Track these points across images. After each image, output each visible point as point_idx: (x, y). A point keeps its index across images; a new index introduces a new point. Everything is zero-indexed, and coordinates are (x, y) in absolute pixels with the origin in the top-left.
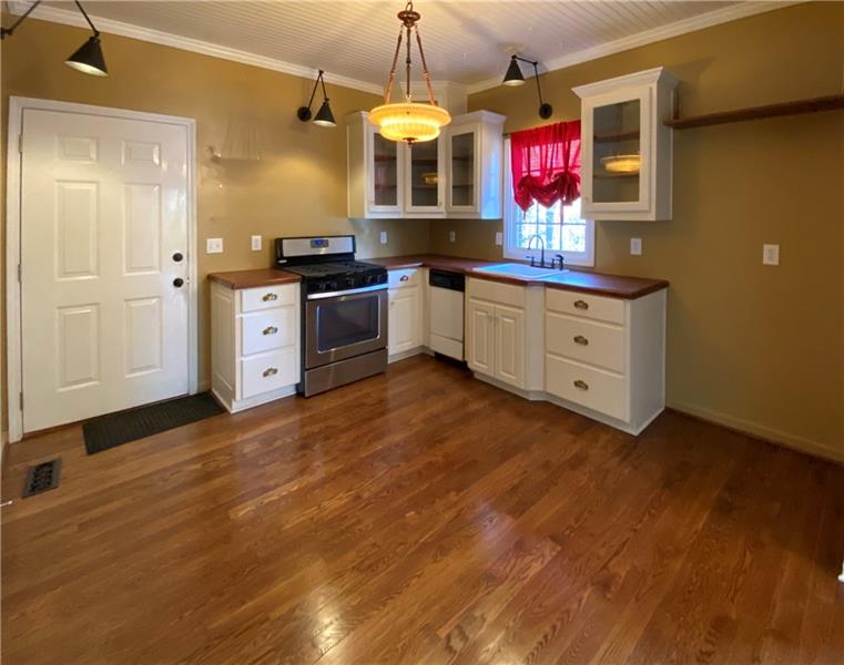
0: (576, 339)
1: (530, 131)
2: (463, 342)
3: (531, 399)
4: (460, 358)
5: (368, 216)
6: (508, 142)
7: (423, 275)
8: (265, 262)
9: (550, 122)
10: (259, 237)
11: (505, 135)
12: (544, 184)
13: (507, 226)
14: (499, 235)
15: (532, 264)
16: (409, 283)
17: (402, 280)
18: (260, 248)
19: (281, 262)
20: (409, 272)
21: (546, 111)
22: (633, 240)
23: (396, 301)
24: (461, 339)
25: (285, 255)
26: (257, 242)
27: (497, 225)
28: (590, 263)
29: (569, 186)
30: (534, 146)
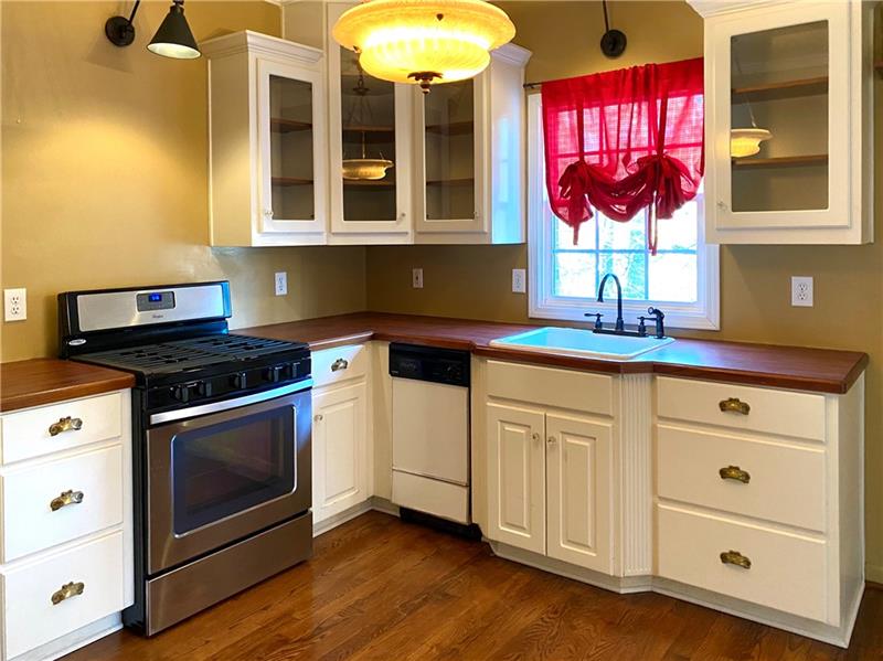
0: (724, 473)
1: (583, 79)
2: (469, 486)
3: (622, 591)
4: (462, 519)
5: (258, 241)
6: (536, 100)
7: (375, 356)
8: (35, 346)
9: (625, 63)
10: (21, 293)
11: (529, 87)
12: (616, 178)
13: (537, 256)
14: (518, 274)
15: (598, 328)
16: (348, 373)
17: (335, 368)
18: (22, 316)
19: (74, 343)
20: (349, 350)
21: (614, 43)
22: (796, 281)
23: (326, 412)
24: (464, 480)
25: (82, 329)
26: (17, 304)
27: (515, 254)
28: (714, 324)
29: (667, 181)
30: (590, 107)
